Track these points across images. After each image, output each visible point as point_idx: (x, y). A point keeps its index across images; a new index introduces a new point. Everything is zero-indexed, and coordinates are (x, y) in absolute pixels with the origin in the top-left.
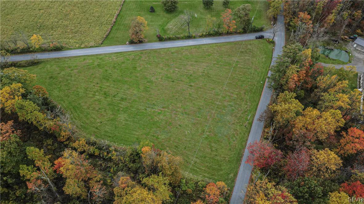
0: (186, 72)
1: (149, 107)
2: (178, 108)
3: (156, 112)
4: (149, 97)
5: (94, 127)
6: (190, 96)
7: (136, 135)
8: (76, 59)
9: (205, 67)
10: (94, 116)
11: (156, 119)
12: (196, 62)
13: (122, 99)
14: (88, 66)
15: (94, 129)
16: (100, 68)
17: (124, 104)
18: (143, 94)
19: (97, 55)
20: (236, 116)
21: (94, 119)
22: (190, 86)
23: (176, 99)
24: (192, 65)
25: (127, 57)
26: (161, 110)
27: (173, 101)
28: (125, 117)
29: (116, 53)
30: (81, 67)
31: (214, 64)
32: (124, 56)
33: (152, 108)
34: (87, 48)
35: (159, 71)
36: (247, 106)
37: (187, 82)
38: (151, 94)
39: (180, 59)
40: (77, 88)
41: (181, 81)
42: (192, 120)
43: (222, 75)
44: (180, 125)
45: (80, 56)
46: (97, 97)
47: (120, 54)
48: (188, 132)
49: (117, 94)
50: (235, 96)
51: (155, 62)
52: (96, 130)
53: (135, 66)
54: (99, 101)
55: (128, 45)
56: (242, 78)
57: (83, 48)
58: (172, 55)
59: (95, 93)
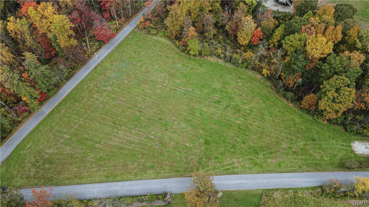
0: (140, 131)
1: (190, 92)
2: (160, 88)
3: (183, 87)
4: (189, 102)
5: (243, 79)
6: (145, 99)
7: (203, 69)
8: (292, 169)
9: (113, 138)
10: (246, 89)
11: (184, 80)
12: (122, 148)
13: (219, 102)
14: (271, 153)
15: (242, 77)
16: (253, 147)
17: (217, 97)
18: (197, 106)
19: (264, 173)
20: (105, 76)
21: (244, 86)
22: (141, 112)
23: (160, 98)
24: (131, 143)
25: (218, 165)
26: (178, 88)
27: (164, 96)
28: (214, 85)
29: (236, 174)
30: (279, 151)
31: (99, 143)
32: (223, 166)
33: (187, 91)
34: (283, 189)
35: (175, 136)
36: (89, 85)
37: (144, 116)
38: (187, 105)
39: (143, 154)
40: (274, 121)
41: (150, 120)
42: (149, 76)
43: (97, 125)
44: (162, 72)
45: (288, 172)
46: (247, 108)
47: (230, 171)
48: (155, 66)
49: (225, 109)
50: (95, 96)
51: (179, 152)
52: (240, 76)
53: (206, 146)
54: (243, 103)
55: (219, 190)
56: (75, 119)
57: (290, 189)
58: (154, 162)
59: (250, 113)
